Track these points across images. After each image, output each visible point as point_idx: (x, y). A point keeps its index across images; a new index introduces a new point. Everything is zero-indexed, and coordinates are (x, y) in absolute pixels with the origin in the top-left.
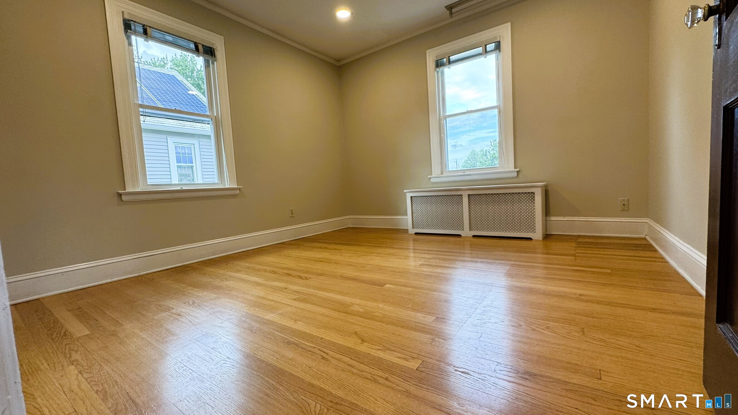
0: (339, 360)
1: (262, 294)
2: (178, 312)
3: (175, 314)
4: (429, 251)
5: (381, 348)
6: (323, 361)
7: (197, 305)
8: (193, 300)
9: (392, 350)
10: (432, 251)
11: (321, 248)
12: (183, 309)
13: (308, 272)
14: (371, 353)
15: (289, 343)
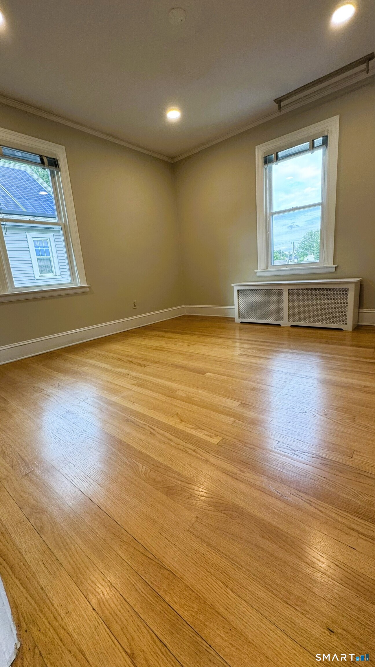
0: (162, 435)
1: (109, 379)
2: (48, 393)
3: (46, 395)
4: (249, 340)
5: (194, 427)
6: (151, 435)
7: (61, 387)
8: (58, 384)
9: (202, 429)
10: (252, 341)
11: (158, 336)
12: (50, 390)
13: (146, 360)
14: (186, 431)
15: (128, 420)
